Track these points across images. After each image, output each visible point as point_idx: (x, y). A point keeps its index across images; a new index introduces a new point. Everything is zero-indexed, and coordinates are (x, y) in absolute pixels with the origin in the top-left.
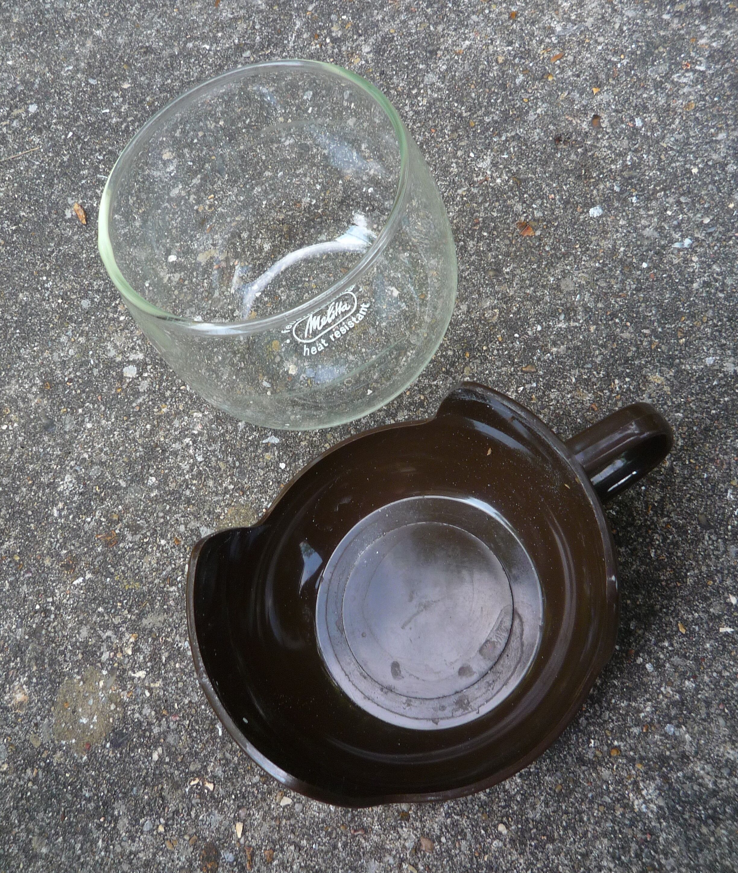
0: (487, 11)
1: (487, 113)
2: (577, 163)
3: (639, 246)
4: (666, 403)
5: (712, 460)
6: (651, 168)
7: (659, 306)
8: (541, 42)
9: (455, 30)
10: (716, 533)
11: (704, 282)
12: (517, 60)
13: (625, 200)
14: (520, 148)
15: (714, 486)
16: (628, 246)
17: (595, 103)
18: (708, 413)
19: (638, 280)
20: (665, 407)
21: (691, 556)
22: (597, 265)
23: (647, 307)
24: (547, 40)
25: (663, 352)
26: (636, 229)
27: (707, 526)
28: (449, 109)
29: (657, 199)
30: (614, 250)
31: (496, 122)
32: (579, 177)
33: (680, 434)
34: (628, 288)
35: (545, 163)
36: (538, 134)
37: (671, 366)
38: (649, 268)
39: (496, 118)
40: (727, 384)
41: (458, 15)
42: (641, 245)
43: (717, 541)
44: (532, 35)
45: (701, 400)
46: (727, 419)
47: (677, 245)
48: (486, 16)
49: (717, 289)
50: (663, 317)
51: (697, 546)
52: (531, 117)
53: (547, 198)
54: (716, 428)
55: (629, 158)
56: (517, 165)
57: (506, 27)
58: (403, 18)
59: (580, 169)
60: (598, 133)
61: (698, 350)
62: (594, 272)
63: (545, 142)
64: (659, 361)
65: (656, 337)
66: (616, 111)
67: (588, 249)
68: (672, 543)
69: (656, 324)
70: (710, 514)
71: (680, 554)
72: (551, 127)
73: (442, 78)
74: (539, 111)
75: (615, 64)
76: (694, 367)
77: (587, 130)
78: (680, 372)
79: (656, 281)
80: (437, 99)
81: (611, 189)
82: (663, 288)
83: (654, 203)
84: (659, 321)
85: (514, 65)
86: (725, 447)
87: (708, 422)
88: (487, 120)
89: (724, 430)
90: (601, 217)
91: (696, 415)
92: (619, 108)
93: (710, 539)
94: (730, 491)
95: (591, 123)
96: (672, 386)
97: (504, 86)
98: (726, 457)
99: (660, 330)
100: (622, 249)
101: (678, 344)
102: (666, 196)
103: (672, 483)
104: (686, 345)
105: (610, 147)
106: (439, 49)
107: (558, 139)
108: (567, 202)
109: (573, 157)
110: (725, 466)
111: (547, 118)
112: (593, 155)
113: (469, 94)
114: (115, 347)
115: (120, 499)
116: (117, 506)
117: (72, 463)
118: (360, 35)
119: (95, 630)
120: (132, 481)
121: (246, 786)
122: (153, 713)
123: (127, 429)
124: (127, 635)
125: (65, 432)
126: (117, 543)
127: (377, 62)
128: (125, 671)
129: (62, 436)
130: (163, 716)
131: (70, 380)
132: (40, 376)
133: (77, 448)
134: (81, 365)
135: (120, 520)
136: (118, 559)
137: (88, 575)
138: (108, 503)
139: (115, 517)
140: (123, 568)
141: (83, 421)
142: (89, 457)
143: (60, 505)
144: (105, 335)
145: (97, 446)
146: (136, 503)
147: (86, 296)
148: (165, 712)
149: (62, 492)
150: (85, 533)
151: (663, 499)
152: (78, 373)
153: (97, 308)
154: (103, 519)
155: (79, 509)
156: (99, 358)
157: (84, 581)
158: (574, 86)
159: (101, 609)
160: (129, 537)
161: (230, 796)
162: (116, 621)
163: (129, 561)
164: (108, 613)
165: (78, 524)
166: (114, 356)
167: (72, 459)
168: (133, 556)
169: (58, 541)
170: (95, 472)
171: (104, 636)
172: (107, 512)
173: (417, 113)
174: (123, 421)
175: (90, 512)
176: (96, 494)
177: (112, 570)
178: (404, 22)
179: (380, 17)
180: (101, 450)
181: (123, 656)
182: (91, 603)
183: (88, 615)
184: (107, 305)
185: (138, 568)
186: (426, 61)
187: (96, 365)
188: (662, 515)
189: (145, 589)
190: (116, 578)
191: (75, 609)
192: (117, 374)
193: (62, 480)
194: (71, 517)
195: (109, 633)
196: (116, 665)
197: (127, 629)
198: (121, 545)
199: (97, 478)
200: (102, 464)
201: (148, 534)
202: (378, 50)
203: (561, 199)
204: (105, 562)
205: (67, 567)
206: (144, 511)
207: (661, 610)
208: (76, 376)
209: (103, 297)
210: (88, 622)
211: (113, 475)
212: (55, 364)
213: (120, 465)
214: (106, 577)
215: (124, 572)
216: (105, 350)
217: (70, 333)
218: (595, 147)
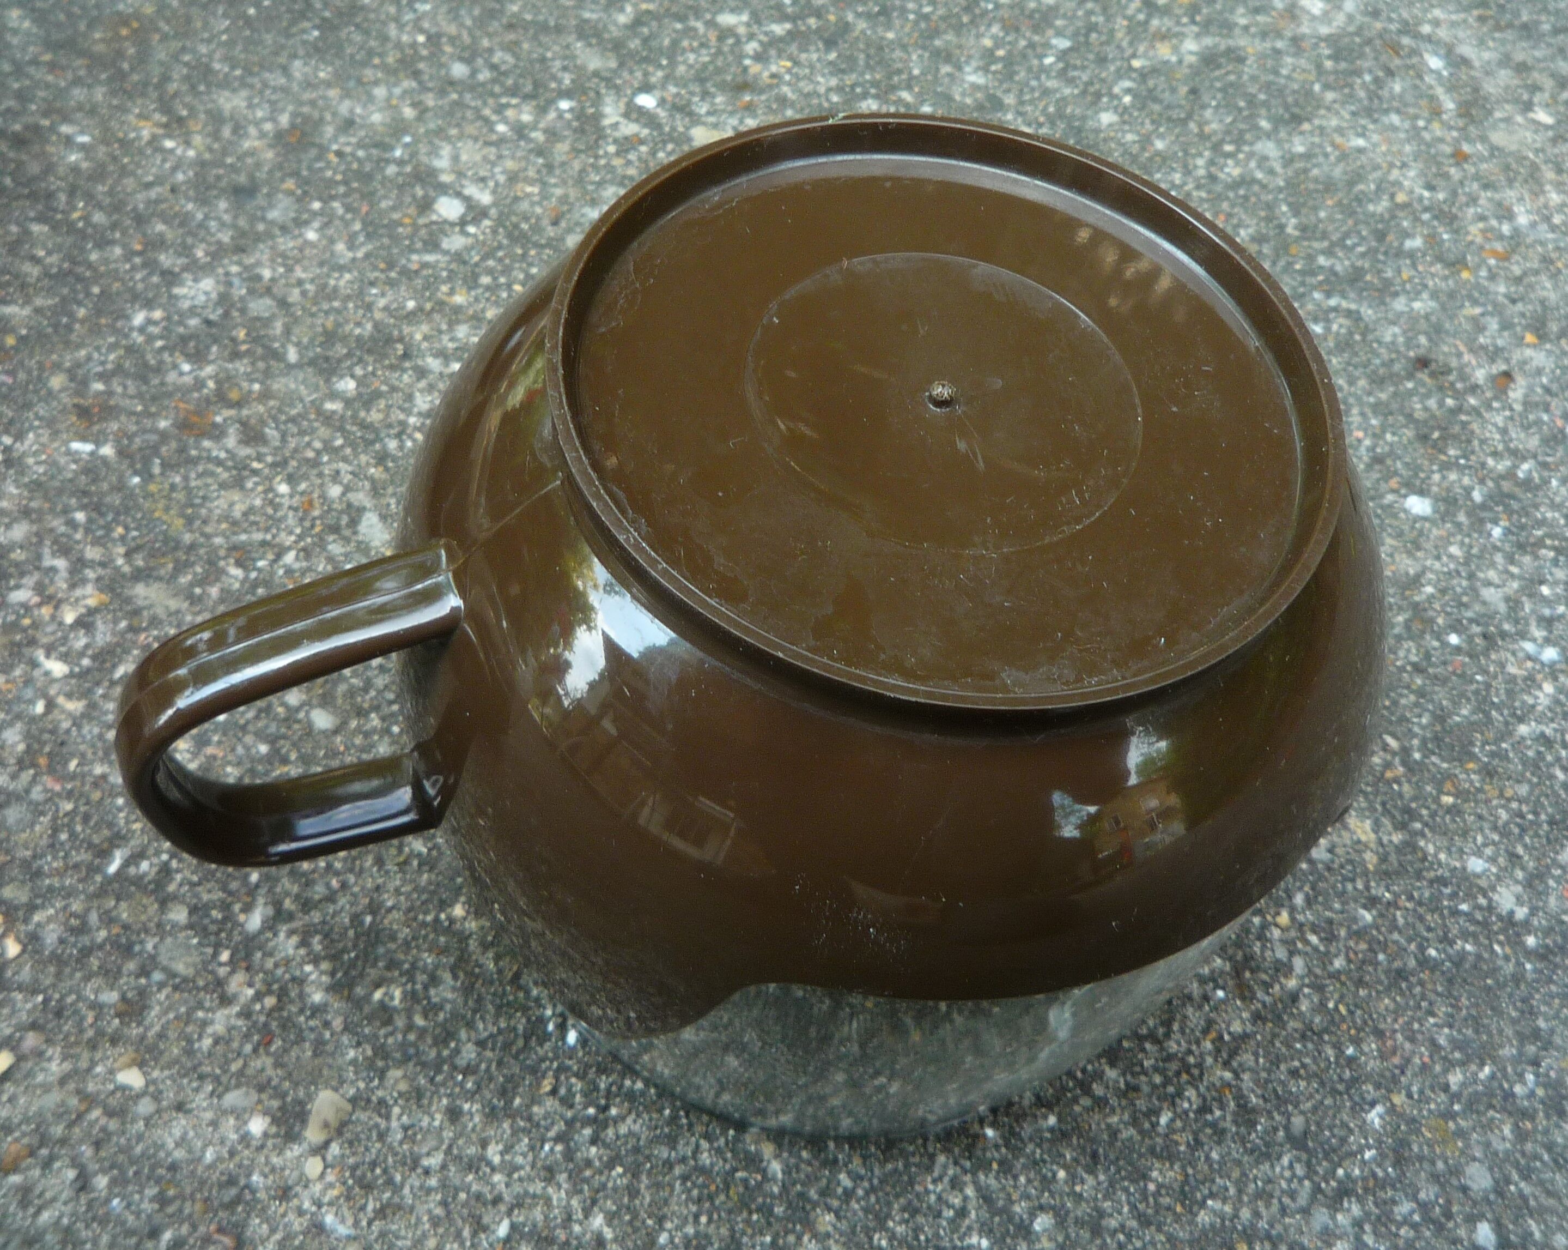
0: (1421, 123)
1: (1329, 253)
2: (1433, 417)
3: (1462, 605)
4: (1353, 880)
5: (1379, 1034)
6: (1554, 506)
7: (1440, 717)
8: (1482, 218)
9: (1354, 114)
10: (1310, 1163)
11: (1543, 734)
12: (1426, 216)
13: (1482, 521)
14: (1351, 333)
15: (1355, 1081)
16: (1443, 591)
17: (1516, 356)
18: (1422, 949)
19: (1428, 656)
20: (1349, 887)
21: (1236, 1174)
23: (1416, 704)
24: (1494, 223)
25: (1401, 795)
26: (1471, 576)
27: (1298, 1142)
28: (1269, 207)
29: (1536, 557)
30: (1415, 582)
31: (1336, 273)
32: (1423, 438)
33: (1348, 948)
34: (1402, 654)
35: (1378, 381)
36: (1395, 335)
37: (1401, 826)
38: (1458, 650)
39: (1339, 267)
40: (1485, 924)
41: (1371, 99)
42: (1466, 606)
43: (1301, 1179)
44: (1473, 200)
45: (1421, 918)
46: (1450, 981)
47: (1528, 646)
48: (1415, 127)
49: (1558, 759)
50: (1437, 739)
51: (1258, 1163)
52: (1399, 304)
53: (1349, 432)
54: (1421, 983)
55: (1525, 466)
56: (1329, 353)
57: (1439, 164)
58: (1279, 44)
59: (1433, 429)
60: (1496, 398)
61: (1464, 834)
63: (1398, 352)
64: (1384, 804)
65: (1404, 763)
66: (1547, 390)
68: (1213, 1124)
69: (1416, 742)
70: (1318, 1124)
71: (1214, 1155)
72: (1423, 340)
73: (1289, 160)
74: (1417, 305)
76: (1442, 856)
77: (1481, 382)
78: (1410, 846)
79: (1459, 676)
80: (1259, 182)
81: (1468, 491)
82: (1462, 695)
83: (1527, 559)
84: (1424, 741)
85: (1417, 219)
86: (1416, 1026)
87: (1412, 963)
88: (1322, 260)
89: (1432, 996)
90: (1425, 519)
91: (1396, 936)
92: (1554, 387)
93: (1291, 1166)
94: (1379, 1109)
95: (1493, 379)
96: (1384, 859)
97: (1381, 236)
98: (1407, 1046)
99: (1417, 756)
100: (1429, 590)
101: (1437, 800)
102: (1555, 562)
103: (1279, 1021)
104: (1450, 810)
105: (1504, 431)
106: (1309, 120)
107: (1423, 363)
108: (1379, 459)
109: (1432, 403)
110: (1396, 1060)
111: (1423, 325)
112: (1468, 423)
113: (1315, 209)
114: (455, 158)
115: (267, 373)
116: (252, 381)
117: (234, 269)
118: (1193, 22)
119: (40, 542)
120: (312, 362)
121: (79, 998)
122: (21, 747)
123: (372, 284)
124: (89, 589)
125: (263, 219)
126: (203, 434)
127: (1196, 71)
128: (32, 642)
129: (253, 219)
130: (34, 765)
131: (339, 154)
132: (294, 115)
133: (262, 253)
134: (376, 145)
135: (238, 405)
136: (182, 460)
137: (107, 450)
138: (242, 367)
139: (234, 395)
140: (178, 479)
141: (306, 223)
142: (273, 280)
143: (158, 314)
144: (453, 132)
145: (299, 273)
146: (290, 398)
147: (468, 61)
148: (43, 761)
149: (176, 297)
150: (163, 384)
151: (1245, 1037)
152: (361, 153)
153: (472, 88)
154: (211, 384)
155: (184, 339)
156: (413, 155)
157: (92, 454)
158: (1498, 310)
159: (80, 516)
160: (231, 441)
161: (35, 992)
162: (92, 553)
163: (200, 476)
164: (88, 531)
165: (161, 362)
166: (442, 171)
167: (239, 263)
168: (212, 474)
169: (103, 363)
170: (261, 306)
171: (48, 562)
172: (229, 378)
173: (1212, 178)
174: (375, 268)
175: (198, 358)
176: (233, 340)
177: (156, 470)
178: (1277, 52)
179: (1243, 21)
180: (300, 283)
181: (53, 617)
182: (73, 494)
183: (52, 510)
184: (493, 95)
185: (204, 498)
186: (1277, 122)
187: (401, 163)
188: (1226, 1064)
189: (187, 538)
190: (153, 488)
191: (36, 486)
192: (425, 197)
193: (196, 280)
194: (159, 343)
195: (61, 564)
196: (27, 622)
197: (99, 579)
198: (206, 443)
199: (258, 319)
200: (283, 303)
201: (269, 459)
202: (1209, 60)
203: (1372, 449)
204: (155, 450)
205: (83, 412)
206: (293, 420)
207: (1116, 1231)
208: (353, 154)
209: (494, 81)
210: (39, 520)
211: (287, 331)
212: (334, 114)
213: (312, 326)
214: (136, 473)
215: (173, 487)
216: (434, 152)
217: (397, 91)
218: (1479, 414)
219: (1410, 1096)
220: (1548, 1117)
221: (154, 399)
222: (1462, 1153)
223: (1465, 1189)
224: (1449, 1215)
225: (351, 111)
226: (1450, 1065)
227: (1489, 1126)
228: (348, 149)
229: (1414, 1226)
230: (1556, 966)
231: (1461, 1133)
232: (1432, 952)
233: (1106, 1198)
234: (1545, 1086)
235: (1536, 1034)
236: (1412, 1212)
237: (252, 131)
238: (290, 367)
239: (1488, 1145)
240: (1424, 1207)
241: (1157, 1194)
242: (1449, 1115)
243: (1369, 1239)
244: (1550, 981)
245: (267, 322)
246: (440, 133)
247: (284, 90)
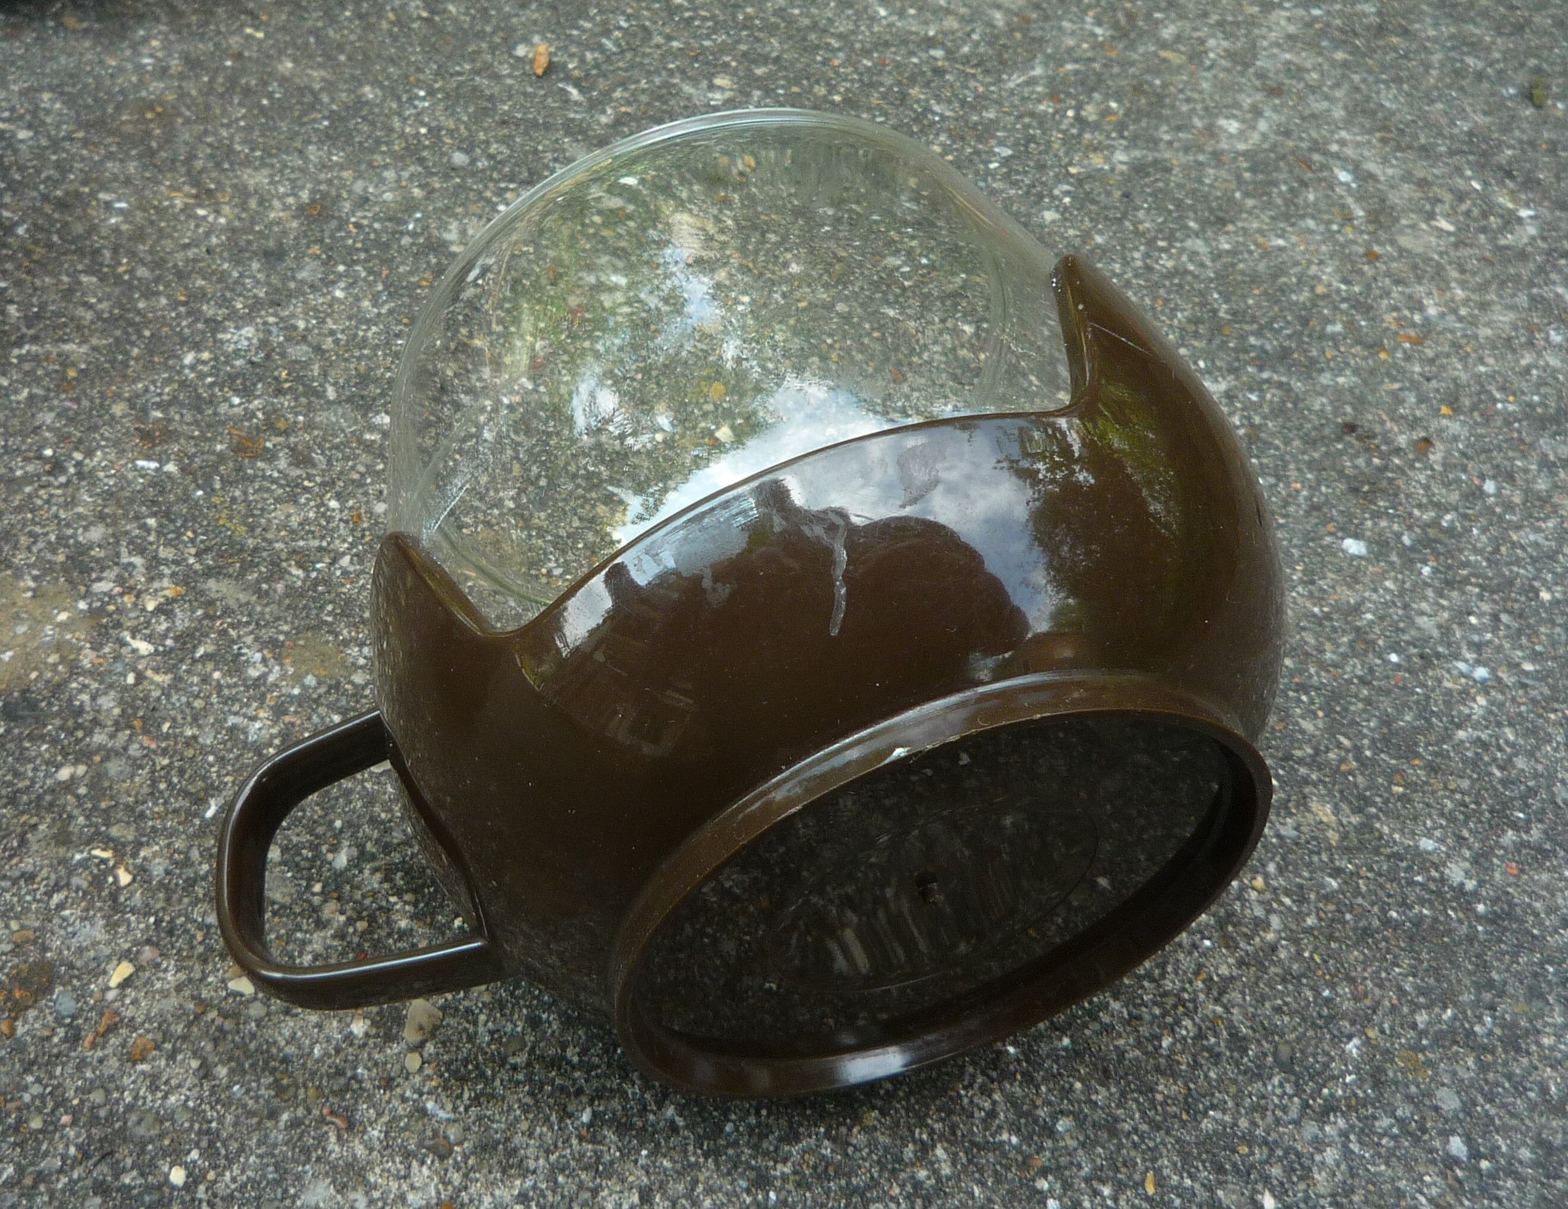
0: (1335, 227)
1: (1259, 334)
2: (1363, 473)
3: (1398, 629)
4: (1319, 853)
5: (1352, 981)
6: (1476, 551)
7: (1386, 721)
8: (1396, 309)
9: (1272, 218)
10: (1297, 1084)
11: (1479, 739)
12: (1344, 306)
13: (1412, 561)
14: (1282, 402)
15: (1331, 1018)
16: (1382, 618)
17: (1434, 425)
18: (1384, 912)
19: (1371, 670)
20: (1315, 859)
21: (1233, 1089)
22: (1316, 610)
23: (1365, 711)
24: (1407, 313)
25: (1356, 785)
26: (1406, 606)
27: (1286, 1067)
28: (1202, 294)
29: (1464, 593)
30: (1356, 610)
31: (1266, 352)
32: (1355, 491)
33: (1318, 909)
34: (1348, 669)
35: (1311, 442)
36: (1323, 405)
37: (1358, 810)
38: (1398, 666)
39: (1268, 347)
40: (1439, 893)
41: (1287, 205)
42: (1403, 631)
43: (1291, 1097)
44: (1387, 294)
45: (1382, 887)
46: (1411, 938)
47: (1462, 666)
48: (1329, 231)
49: (1495, 760)
50: (1385, 740)
51: (1251, 1082)
52: (1325, 379)
53: (1288, 485)
54: (1386, 939)
55: (1448, 517)
56: (1265, 418)
57: (1353, 262)
58: (1201, 158)
59: (1363, 483)
60: (1418, 460)
61: (1415, 819)
62: (1306, 616)
63: (1327, 419)
64: (1341, 792)
65: (1357, 759)
66: (1464, 454)
67: (1313, 582)
68: (1209, 1049)
69: (1366, 742)
70: (1302, 1052)
71: (1212, 1075)
72: (1349, 409)
73: (1217, 255)
74: (1341, 380)
75: (1495, 401)
76: (1397, 836)
77: (1403, 446)
78: (1366, 827)
79: (1402, 689)
80: (1191, 273)
81: (1398, 536)
82: (1405, 704)
83: (1455, 594)
84: (1373, 741)
85: (1336, 308)
86: (1383, 975)
87: (1376, 923)
88: (1252, 340)
90: (1361, 558)
91: (1360, 901)
92: (1472, 451)
93: (1281, 1085)
94: (1356, 1041)
95: (1414, 444)
96: (1345, 837)
97: (1305, 322)
98: (1377, 991)
99: (1368, 753)
100: (1369, 616)
101: (1388, 789)
102: (1481, 597)
103: (1261, 967)
104: (1401, 798)
105: (1428, 486)
106: (1232, 222)
107: (1350, 428)
108: (1315, 508)
109: (1361, 462)
110: (1368, 1002)
111: (1348, 397)
112: (1394, 479)
113: (1244, 297)
114: (463, 232)
115: (310, 408)
116: (296, 414)
117: (271, 320)
118: (1123, 137)
119: (117, 542)
120: (350, 400)
121: (189, 919)
122: (117, 711)
123: (398, 336)
124: (166, 582)
125: (294, 278)
126: (255, 457)
127: (1127, 179)
128: (118, 625)
129: (285, 279)
130: (130, 727)
131: (357, 225)
132: (313, 192)
133: (296, 307)
134: (390, 220)
135: (286, 433)
136: (240, 477)
137: (171, 467)
138: (286, 401)
139: (281, 425)
140: (237, 493)
141: (334, 283)
142: (306, 329)
143: (206, 355)
144: (459, 210)
145: (330, 324)
146: (332, 430)
147: (467, 151)
148: (137, 723)
149: (222, 342)
150: (215, 414)
151: (1232, 979)
152: (377, 225)
153: (473, 174)
154: (260, 415)
155: (232, 378)
156: (425, 228)
157: (157, 470)
158: (1415, 386)
159: (152, 522)
160: (282, 464)
161: (147, 915)
162: (165, 553)
163: (256, 492)
164: (159, 534)
165: (213, 395)
166: (452, 243)
167: (276, 315)
168: (268, 490)
169: (160, 395)
170: (299, 352)
171: (125, 559)
172: (275, 411)
173: (1149, 269)
174: (399, 322)
175: (247, 393)
176: (276, 379)
177: (218, 486)
178: (1201, 164)
179: (1167, 137)
180: (332, 333)
181: (135, 605)
182: (143, 503)
183: (125, 516)
184: (491, 179)
185: (262, 509)
186: (1204, 223)
187: (414, 234)
188: (1217, 1001)
189: (251, 543)
190: (215, 500)
191: (109, 495)
192: (439, 264)
193: (237, 328)
194: (209, 380)
195: (138, 560)
196: (112, 608)
197: (173, 575)
198: (260, 464)
199: (296, 362)
200: (318, 349)
201: (318, 479)
202: (1139, 169)
203: (1309, 498)
204: (215, 468)
205: (146, 436)
206: (336, 447)
207: (1129, 1133)
208: (370, 226)
209: (492, 169)
210: (114, 523)
211: (325, 374)
212: (349, 192)
213: (347, 369)
214: (199, 487)
215: (234, 500)
216: (444, 227)
217: (405, 174)
218: (1404, 473)
219: (1382, 1032)
220: (1506, 1052)
221: (209, 426)
222: (1432, 1080)
223: (1436, 1109)
224: (1424, 1131)
225: (365, 189)
226: (1415, 1007)
227: (1455, 1058)
228: (365, 222)
229: (1394, 1137)
230: (1505, 929)
231: (1429, 1063)
232: (1394, 914)
233: (1118, 1106)
234: (1502, 1027)
235: (1490, 985)
236: (1392, 1126)
237: (276, 203)
238: (329, 402)
239: (1455, 1073)
240: (1401, 1122)
241: (1164, 1103)
242: (1420, 1049)
243: (1355, 1147)
244: (1501, 941)
245: (306, 365)
246: (447, 210)
247: (303, 171)
